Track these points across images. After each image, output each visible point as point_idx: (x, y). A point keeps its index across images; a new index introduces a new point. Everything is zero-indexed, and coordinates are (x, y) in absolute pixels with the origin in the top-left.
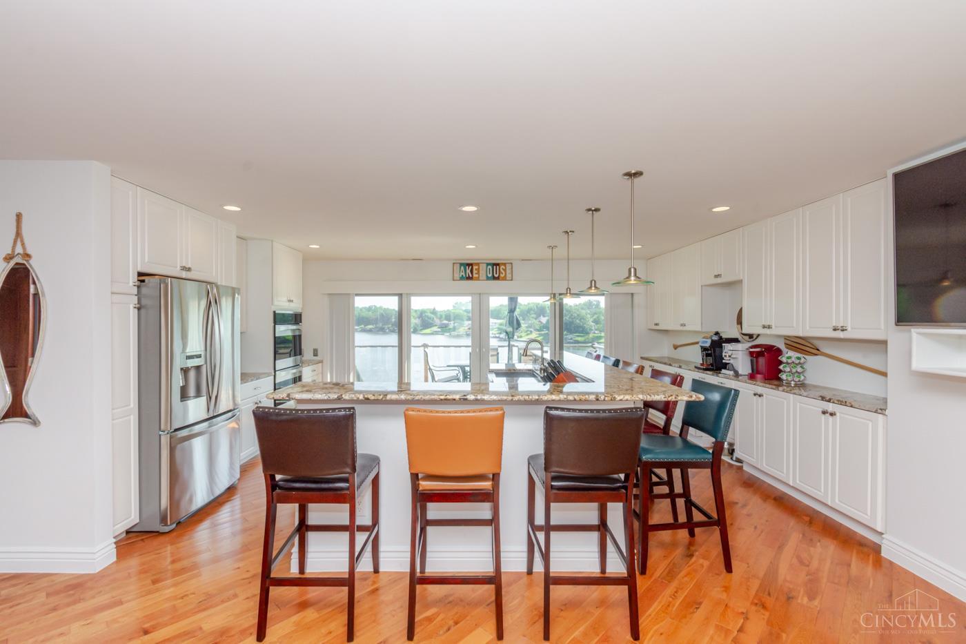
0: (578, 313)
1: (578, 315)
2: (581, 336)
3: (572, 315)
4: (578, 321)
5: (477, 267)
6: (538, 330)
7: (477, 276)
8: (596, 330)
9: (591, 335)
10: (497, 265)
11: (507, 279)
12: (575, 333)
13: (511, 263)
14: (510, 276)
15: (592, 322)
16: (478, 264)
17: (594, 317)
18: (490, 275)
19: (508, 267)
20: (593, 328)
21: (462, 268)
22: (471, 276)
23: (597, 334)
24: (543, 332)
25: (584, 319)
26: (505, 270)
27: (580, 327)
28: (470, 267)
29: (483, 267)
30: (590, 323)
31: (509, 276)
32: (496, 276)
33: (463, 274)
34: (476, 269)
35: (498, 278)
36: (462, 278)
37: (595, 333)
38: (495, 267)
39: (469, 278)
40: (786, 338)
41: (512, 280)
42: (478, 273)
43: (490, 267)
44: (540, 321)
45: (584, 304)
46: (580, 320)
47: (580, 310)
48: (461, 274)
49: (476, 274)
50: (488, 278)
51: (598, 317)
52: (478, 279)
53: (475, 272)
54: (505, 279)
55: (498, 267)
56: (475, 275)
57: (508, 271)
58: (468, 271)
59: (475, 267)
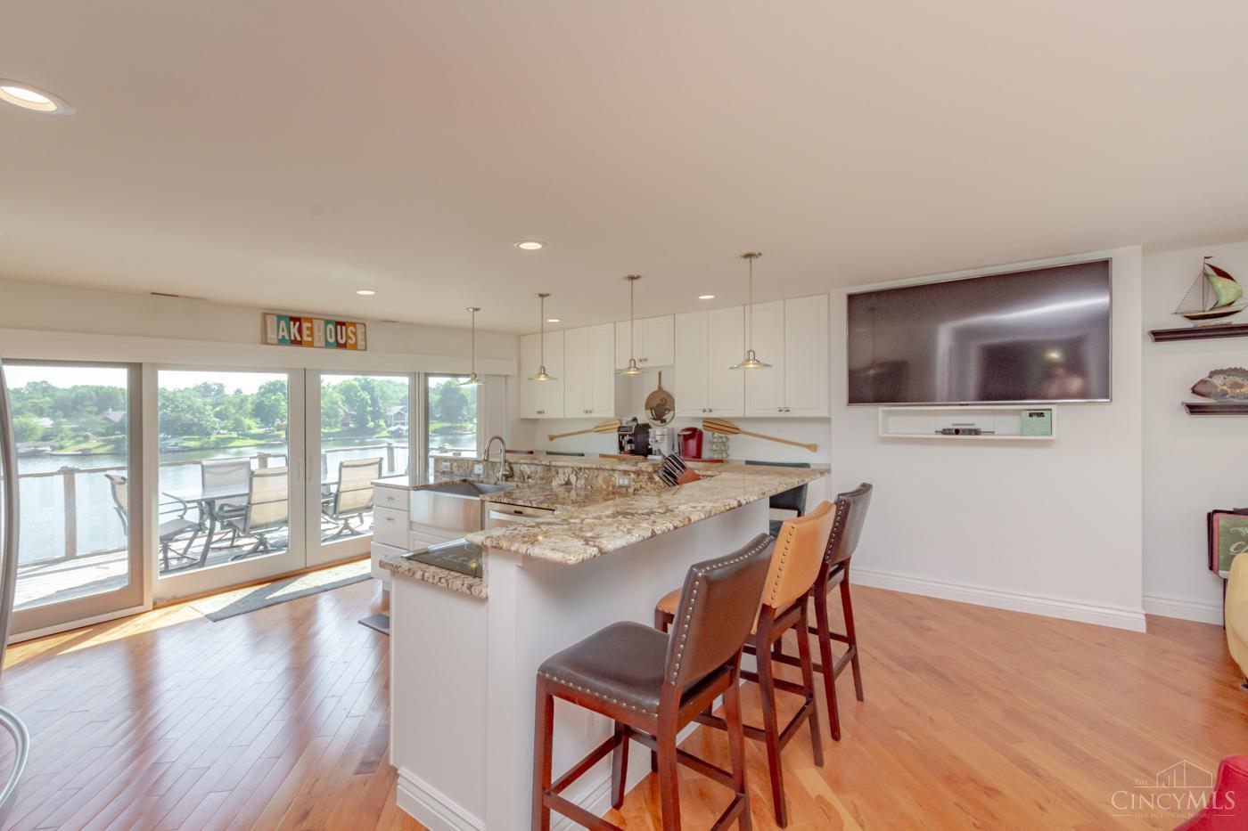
0: (189, 403)
1: (189, 407)
2: (195, 440)
3: (177, 407)
4: (189, 416)
5: (309, 325)
6: (103, 435)
7: (310, 339)
8: (223, 428)
9: (213, 438)
10: (342, 324)
11: (359, 347)
12: (184, 434)
13: (365, 325)
14: (364, 343)
15: (216, 417)
16: (310, 320)
17: (218, 409)
18: (332, 340)
19: (360, 329)
20: (217, 426)
21: (283, 324)
22: (299, 338)
23: (225, 434)
24: (113, 437)
25: (200, 412)
26: (355, 334)
27: (193, 424)
28: (298, 323)
29: (318, 325)
30: (211, 419)
31: (361, 343)
32: (342, 342)
33: (286, 334)
34: (308, 328)
35: (344, 346)
36: (282, 342)
37: (219, 433)
38: (339, 327)
39: (295, 342)
40: (706, 420)
41: (365, 350)
42: (311, 335)
43: (331, 327)
44: (106, 419)
45: (195, 389)
46: (193, 414)
47: (193, 398)
48: (281, 334)
49: (308, 336)
50: (328, 345)
51: (226, 409)
52: (311, 344)
53: (305, 332)
54: (354, 347)
55: (344, 328)
56: (306, 338)
57: (360, 336)
58: (294, 330)
59: (305, 325)
